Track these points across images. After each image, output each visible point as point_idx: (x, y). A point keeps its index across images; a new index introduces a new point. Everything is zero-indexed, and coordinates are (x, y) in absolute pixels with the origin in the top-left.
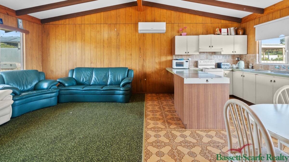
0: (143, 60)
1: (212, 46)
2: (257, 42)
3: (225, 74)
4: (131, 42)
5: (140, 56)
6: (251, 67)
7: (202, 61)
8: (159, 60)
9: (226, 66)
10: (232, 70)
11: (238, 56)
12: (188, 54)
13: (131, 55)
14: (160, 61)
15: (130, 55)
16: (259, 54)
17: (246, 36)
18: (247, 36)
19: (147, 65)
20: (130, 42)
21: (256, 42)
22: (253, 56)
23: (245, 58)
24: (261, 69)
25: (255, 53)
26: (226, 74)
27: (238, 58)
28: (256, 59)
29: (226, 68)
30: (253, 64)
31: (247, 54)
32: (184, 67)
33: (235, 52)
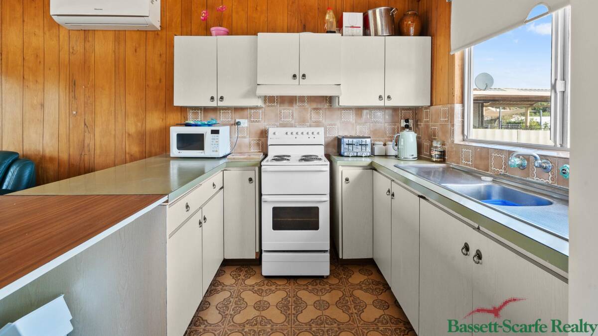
0: (85, 124)
1: (304, 76)
2: (457, 55)
3: (344, 180)
4: (42, 63)
5: (75, 113)
6: (439, 153)
7: (281, 131)
8: (139, 124)
9: (360, 147)
10: (372, 163)
11: (410, 114)
12: (221, 104)
13: (42, 105)
14: (143, 128)
15: (40, 106)
16: (463, 106)
17: (429, 38)
18: (431, 37)
19: (98, 143)
20: (40, 62)
21: (453, 55)
22: (445, 113)
23: (426, 122)
24: (467, 164)
25: (451, 101)
26: (347, 180)
27: (407, 121)
28: (453, 125)
29: (359, 154)
30: (443, 144)
31: (432, 104)
32: (207, 152)
33: (389, 97)
